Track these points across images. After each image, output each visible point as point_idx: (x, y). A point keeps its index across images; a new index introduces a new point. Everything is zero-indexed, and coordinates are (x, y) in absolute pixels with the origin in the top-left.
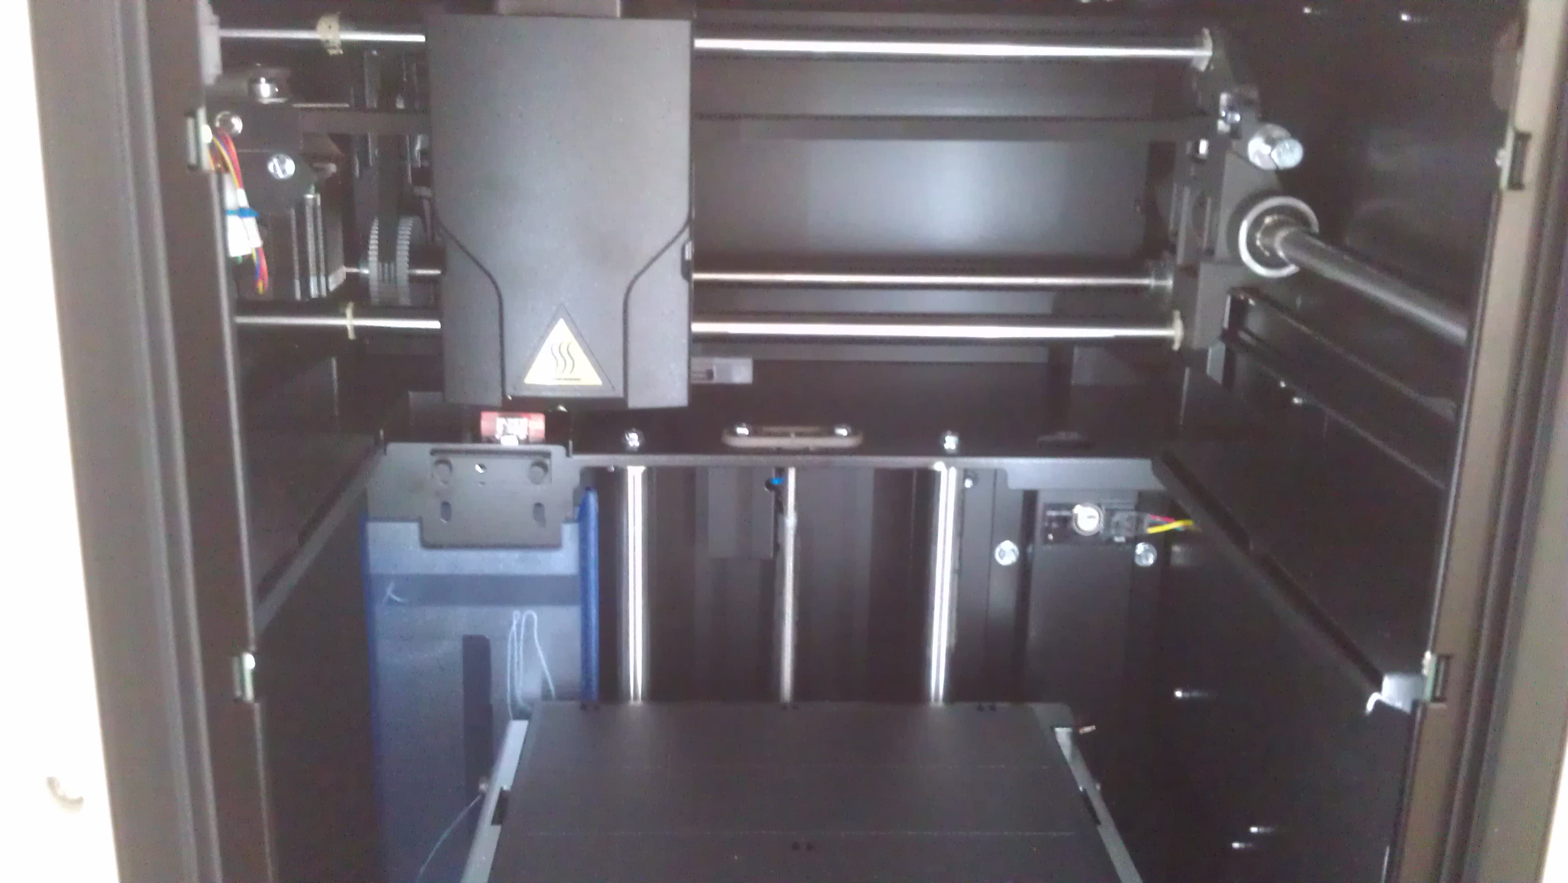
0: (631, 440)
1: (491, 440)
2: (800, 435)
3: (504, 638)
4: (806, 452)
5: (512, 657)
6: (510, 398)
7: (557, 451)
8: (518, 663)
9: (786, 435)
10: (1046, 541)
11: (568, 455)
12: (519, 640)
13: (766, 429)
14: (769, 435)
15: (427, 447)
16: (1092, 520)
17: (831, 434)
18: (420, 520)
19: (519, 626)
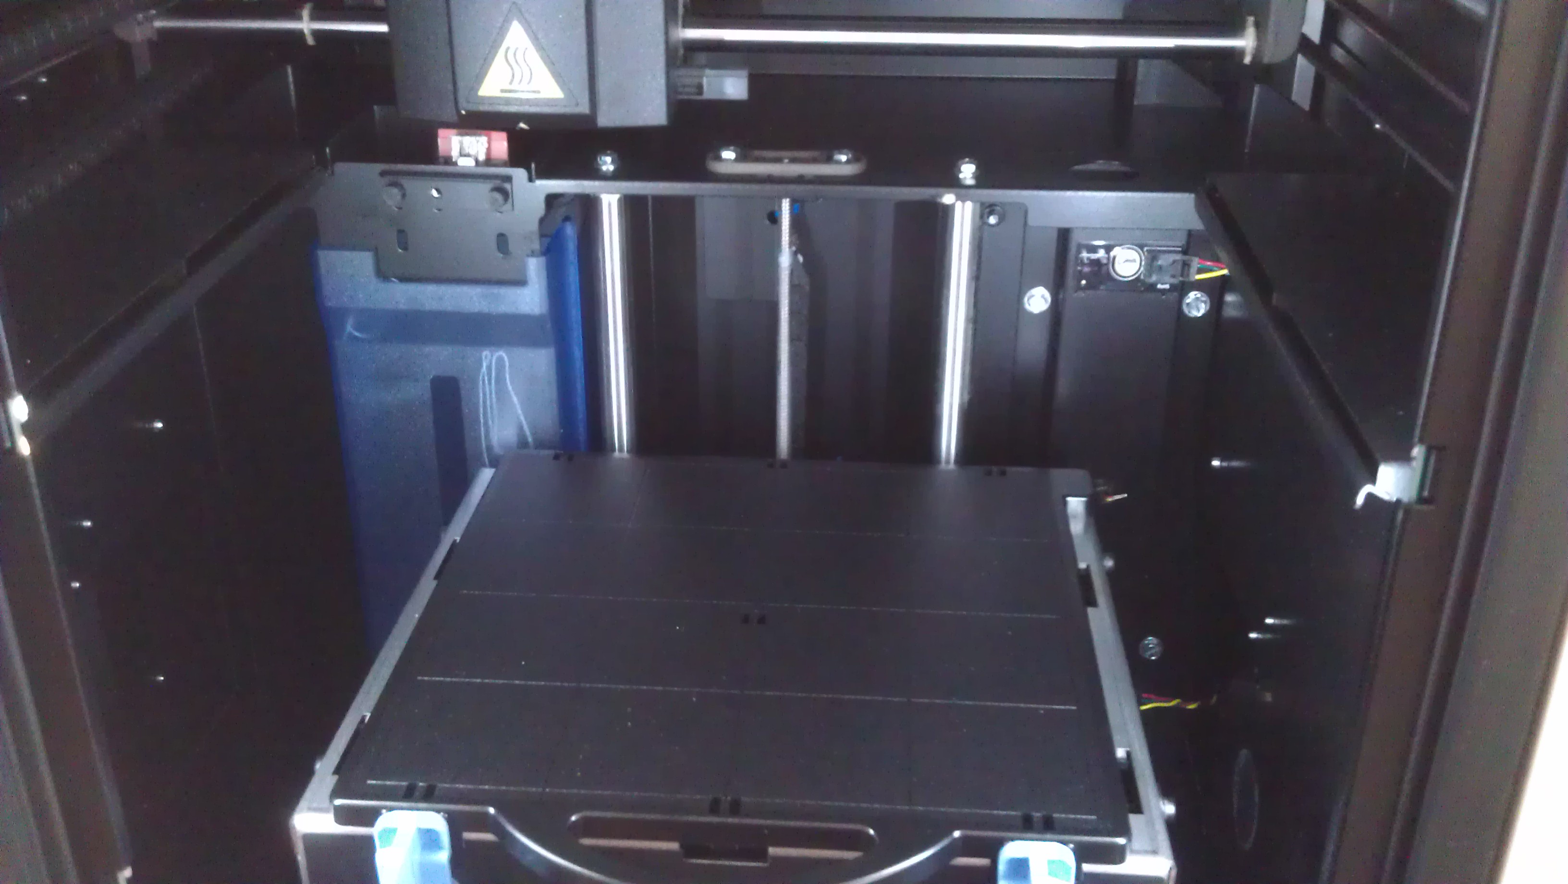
0: (605, 163)
1: (448, 161)
2: (793, 160)
3: (474, 381)
4: (800, 180)
5: (485, 402)
6: (463, 112)
7: (519, 174)
8: (491, 407)
9: (778, 160)
10: (1079, 288)
11: (531, 180)
12: (490, 383)
13: (757, 153)
14: (758, 160)
15: (379, 167)
16: (1133, 264)
17: (829, 160)
18: (376, 251)
19: (489, 368)
